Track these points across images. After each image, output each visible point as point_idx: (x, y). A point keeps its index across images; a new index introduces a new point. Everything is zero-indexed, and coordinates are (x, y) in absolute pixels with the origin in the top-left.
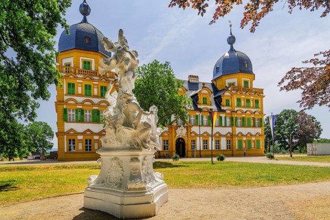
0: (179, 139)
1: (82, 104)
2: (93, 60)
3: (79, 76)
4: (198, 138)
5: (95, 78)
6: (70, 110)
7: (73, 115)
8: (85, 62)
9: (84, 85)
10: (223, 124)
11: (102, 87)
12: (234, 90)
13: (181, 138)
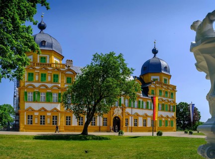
0: (116, 117)
1: (39, 88)
2: (48, 56)
3: (37, 68)
4: (130, 117)
5: (49, 68)
6: (29, 93)
7: (32, 96)
8: (42, 58)
9: (40, 74)
10: (149, 108)
11: (54, 75)
12: (157, 84)
13: (117, 117)
